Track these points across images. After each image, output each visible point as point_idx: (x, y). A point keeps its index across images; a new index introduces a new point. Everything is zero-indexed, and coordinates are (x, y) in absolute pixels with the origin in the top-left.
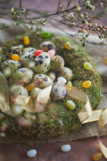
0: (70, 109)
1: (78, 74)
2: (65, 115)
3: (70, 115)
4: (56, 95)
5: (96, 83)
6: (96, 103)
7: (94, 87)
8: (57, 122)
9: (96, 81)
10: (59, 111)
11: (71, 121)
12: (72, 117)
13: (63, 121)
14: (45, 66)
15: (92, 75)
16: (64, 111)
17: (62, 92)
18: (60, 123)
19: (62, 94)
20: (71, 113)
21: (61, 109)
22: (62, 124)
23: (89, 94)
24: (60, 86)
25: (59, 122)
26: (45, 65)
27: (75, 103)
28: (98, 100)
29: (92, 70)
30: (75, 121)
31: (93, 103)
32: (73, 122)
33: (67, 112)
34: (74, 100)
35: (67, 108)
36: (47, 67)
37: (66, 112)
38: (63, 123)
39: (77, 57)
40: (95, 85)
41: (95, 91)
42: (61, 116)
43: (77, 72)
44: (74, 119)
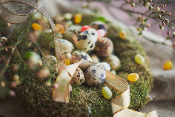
0: (105, 98)
1: (126, 65)
2: (96, 102)
3: (102, 104)
4: (93, 77)
5: (144, 80)
6: (139, 103)
7: (141, 84)
8: (85, 107)
9: (146, 79)
10: (91, 96)
11: (102, 112)
12: (104, 107)
13: (92, 109)
14: (89, 43)
15: (142, 70)
16: (97, 98)
17: (100, 75)
18: (88, 109)
19: (100, 77)
20: (105, 102)
21: (94, 94)
22: (90, 112)
23: (133, 89)
24: (100, 68)
25: (86, 108)
26: (89, 41)
27: (113, 93)
28: (142, 100)
29: (144, 65)
30: (107, 114)
31: (135, 101)
32: (105, 114)
33: (100, 100)
34: (112, 90)
35: (102, 96)
36: (90, 45)
37: (98, 99)
38: (92, 111)
39: (130, 48)
40: (143, 81)
41: (141, 88)
42: (92, 103)
43: (125, 63)
44: (106, 110)
